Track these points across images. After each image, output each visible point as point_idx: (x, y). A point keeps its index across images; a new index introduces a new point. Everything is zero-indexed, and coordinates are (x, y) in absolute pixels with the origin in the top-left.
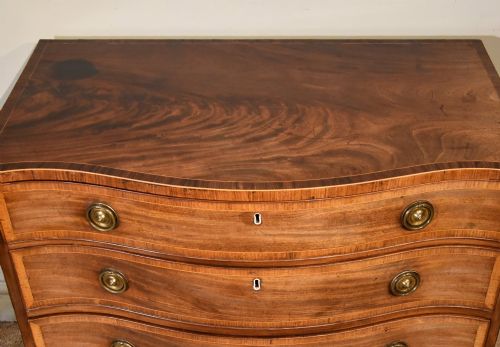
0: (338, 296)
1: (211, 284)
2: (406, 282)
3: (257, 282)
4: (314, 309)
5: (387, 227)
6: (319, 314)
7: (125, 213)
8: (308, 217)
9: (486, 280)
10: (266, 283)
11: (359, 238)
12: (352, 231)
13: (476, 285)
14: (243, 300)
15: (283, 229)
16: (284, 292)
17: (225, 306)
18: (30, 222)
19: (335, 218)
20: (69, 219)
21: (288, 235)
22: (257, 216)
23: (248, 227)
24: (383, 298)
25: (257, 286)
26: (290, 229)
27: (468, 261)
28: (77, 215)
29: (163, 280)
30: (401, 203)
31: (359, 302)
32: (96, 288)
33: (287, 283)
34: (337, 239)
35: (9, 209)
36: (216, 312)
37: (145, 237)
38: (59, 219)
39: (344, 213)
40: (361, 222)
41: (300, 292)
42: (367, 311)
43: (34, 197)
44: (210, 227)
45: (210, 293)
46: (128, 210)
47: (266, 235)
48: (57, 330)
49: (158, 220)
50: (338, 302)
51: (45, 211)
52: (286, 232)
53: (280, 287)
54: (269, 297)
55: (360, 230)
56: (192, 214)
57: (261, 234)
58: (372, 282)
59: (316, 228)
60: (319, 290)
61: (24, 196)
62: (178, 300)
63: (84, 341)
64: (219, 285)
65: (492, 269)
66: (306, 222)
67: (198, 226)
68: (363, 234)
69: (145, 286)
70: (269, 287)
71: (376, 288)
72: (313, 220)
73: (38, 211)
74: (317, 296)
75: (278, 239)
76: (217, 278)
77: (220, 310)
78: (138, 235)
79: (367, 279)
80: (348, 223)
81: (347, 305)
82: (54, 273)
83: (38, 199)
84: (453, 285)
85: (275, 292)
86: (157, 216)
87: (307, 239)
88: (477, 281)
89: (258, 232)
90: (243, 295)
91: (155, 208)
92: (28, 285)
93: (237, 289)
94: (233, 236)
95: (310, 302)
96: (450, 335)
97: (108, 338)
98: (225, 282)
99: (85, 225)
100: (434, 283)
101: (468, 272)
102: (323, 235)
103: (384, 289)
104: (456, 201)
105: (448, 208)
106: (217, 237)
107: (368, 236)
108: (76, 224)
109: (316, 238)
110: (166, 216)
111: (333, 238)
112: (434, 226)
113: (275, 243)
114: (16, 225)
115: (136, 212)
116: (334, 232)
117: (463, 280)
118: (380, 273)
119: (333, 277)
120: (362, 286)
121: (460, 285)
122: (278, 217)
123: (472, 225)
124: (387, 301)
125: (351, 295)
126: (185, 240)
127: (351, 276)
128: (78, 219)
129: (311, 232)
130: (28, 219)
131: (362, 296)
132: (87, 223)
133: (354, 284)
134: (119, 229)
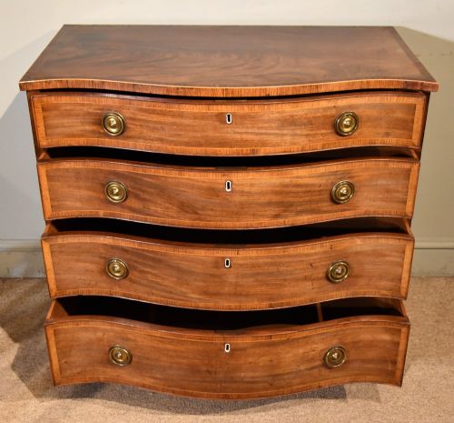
0: (291, 199)
1: (193, 187)
2: (344, 190)
3: (228, 184)
4: (273, 211)
5: (324, 131)
6: (277, 216)
7: (131, 119)
8: (266, 118)
9: (405, 190)
10: (236, 185)
11: (304, 139)
12: (298, 132)
13: (398, 195)
14: (218, 201)
15: (247, 128)
16: (249, 193)
17: (203, 208)
18: (59, 130)
19: (286, 120)
20: (88, 128)
21: (252, 133)
22: (229, 116)
23: (222, 126)
24: (327, 205)
25: (229, 188)
26: (253, 127)
27: (391, 173)
28: (95, 124)
29: (155, 186)
30: (334, 112)
31: (308, 207)
32: (101, 200)
33: (252, 185)
34: (288, 138)
35: (44, 118)
36: (197, 213)
37: (145, 139)
38: (82, 128)
39: (292, 116)
40: (304, 124)
41: (262, 193)
42: (315, 216)
43: (63, 108)
44: (193, 126)
45: (192, 196)
46: (133, 116)
47: (235, 133)
48: (63, 249)
49: (155, 122)
50: (291, 205)
51: (70, 121)
52: (250, 131)
53: (247, 189)
54: (237, 198)
55: (305, 132)
56: (181, 115)
57: (231, 132)
58: (317, 189)
59: (272, 128)
60: (277, 193)
61: (56, 107)
62: (167, 205)
63: (85, 262)
64: (200, 188)
65: (409, 179)
66: (265, 122)
67: (185, 126)
68: (307, 135)
69: (141, 193)
70: (238, 189)
71: (320, 195)
72: (269, 121)
73: (65, 121)
74: (276, 198)
75: (244, 136)
76: (197, 181)
77: (200, 212)
78: (140, 138)
79: (313, 185)
80: (295, 125)
81: (298, 208)
82: (69, 187)
83: (66, 110)
84: (380, 196)
85: (242, 192)
86: (155, 119)
87: (265, 138)
88: (398, 192)
89: (229, 130)
90: (218, 196)
91: (153, 112)
92: (48, 196)
93: (213, 191)
94: (211, 134)
95: (270, 204)
96: (385, 256)
97: (105, 258)
98: (204, 184)
99: (99, 133)
100: (366, 194)
101: (391, 183)
102: (277, 135)
103: (326, 196)
104: (374, 113)
105: (369, 119)
106: (199, 135)
107: (311, 139)
108: (93, 132)
109: (272, 137)
110: (162, 119)
111: (285, 138)
112: (360, 134)
113: (242, 140)
114: (48, 132)
115: (139, 117)
116: (285, 132)
117: (388, 191)
118: (323, 181)
119: (287, 181)
120: (309, 192)
121: (386, 195)
122: (244, 117)
123: (387, 135)
124: (329, 208)
125: (301, 200)
126: (175, 139)
127: (301, 181)
128: (95, 128)
129: (268, 131)
130: (57, 127)
131: (309, 201)
132: (102, 131)
133: (303, 189)
134: (125, 134)
